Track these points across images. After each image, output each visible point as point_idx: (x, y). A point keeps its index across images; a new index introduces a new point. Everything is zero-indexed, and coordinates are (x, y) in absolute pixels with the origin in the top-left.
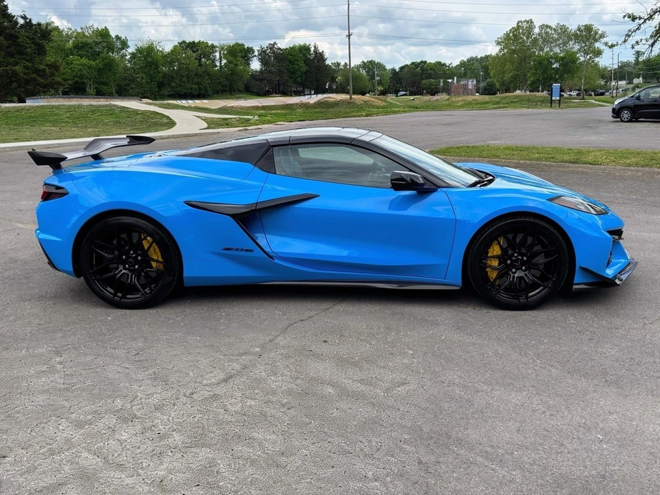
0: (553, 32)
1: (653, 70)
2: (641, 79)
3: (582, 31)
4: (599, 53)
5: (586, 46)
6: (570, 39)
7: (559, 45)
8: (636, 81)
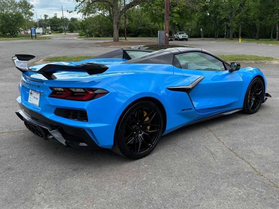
0: (7, 2)
1: (54, 23)
2: (49, 27)
3: (22, 3)
4: (32, 14)
5: (25, 10)
6: (17, 6)
7: (12, 9)
8: (48, 28)
